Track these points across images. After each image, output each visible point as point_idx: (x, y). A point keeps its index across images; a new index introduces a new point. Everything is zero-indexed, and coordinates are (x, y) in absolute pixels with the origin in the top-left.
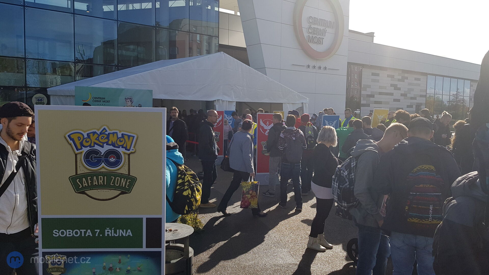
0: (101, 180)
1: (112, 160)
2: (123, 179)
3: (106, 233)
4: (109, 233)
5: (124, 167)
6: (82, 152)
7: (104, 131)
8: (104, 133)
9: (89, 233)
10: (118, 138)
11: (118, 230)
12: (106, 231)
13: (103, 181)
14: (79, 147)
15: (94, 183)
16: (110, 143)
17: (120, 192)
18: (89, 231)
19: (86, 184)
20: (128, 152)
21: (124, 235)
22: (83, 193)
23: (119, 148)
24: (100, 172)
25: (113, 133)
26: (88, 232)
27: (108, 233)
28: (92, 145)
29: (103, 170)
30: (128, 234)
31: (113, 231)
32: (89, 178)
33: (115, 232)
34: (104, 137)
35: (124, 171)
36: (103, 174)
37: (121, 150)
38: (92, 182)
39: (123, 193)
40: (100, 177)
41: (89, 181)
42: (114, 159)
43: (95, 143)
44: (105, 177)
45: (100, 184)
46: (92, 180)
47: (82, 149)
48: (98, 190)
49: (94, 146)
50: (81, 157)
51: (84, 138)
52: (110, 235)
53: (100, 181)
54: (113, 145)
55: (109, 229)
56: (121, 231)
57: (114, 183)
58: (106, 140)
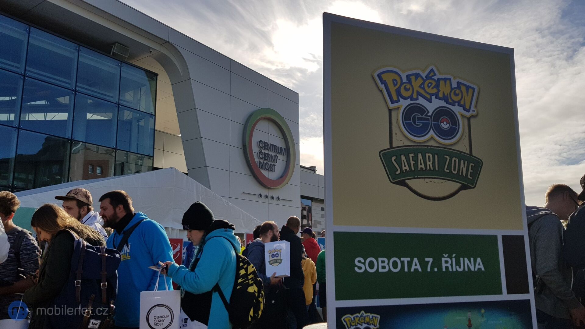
0: (430, 161)
1: (445, 126)
2: (462, 162)
3: (444, 265)
4: (449, 265)
5: (464, 137)
6: (399, 108)
7: (432, 74)
8: (431, 78)
9: (416, 265)
10: (452, 89)
11: (462, 259)
12: (443, 260)
13: (434, 164)
14: (395, 98)
15: (420, 166)
16: (441, 95)
17: (459, 185)
18: (415, 260)
19: (407, 168)
21: (472, 269)
22: (403, 183)
23: (454, 105)
24: (428, 146)
25: (445, 80)
26: (414, 264)
27: (447, 265)
28: (415, 96)
29: (432, 143)
30: (477, 266)
31: (454, 259)
32: (411, 155)
33: (458, 263)
34: (432, 84)
35: (463, 147)
36: (433, 151)
37: (457, 110)
38: (416, 165)
39: (464, 187)
40: (427, 155)
41: (412, 162)
42: (448, 125)
43: (419, 94)
45: (428, 168)
46: (415, 159)
47: (398, 101)
48: (427, 180)
49: (417, 99)
50: (398, 117)
52: (450, 270)
53: (428, 163)
55: (447, 257)
56: (466, 259)
57: (449, 168)
58: (435, 91)
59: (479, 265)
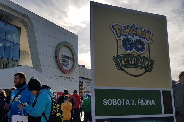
2: (146, 61)
3: (139, 102)
4: (141, 102)
5: (146, 52)
8: (133, 28)
9: (128, 102)
10: (142, 32)
11: (146, 100)
12: (139, 100)
13: (135, 62)
14: (119, 36)
15: (129, 63)
16: (137, 34)
18: (127, 100)
19: (124, 63)
20: (148, 42)
21: (150, 104)
22: (122, 70)
24: (132, 55)
28: (127, 35)
31: (143, 100)
32: (126, 58)
33: (144, 102)
35: (146, 55)
36: (135, 57)
38: (127, 62)
40: (132, 58)
41: (126, 61)
42: (140, 46)
43: (129, 34)
44: (136, 59)
45: (132, 63)
46: (127, 60)
47: (120, 37)
48: (132, 68)
51: (122, 30)
53: (132, 61)
54: (139, 36)
56: (148, 100)
57: (141, 63)
58: (135, 32)
59: (153, 102)
